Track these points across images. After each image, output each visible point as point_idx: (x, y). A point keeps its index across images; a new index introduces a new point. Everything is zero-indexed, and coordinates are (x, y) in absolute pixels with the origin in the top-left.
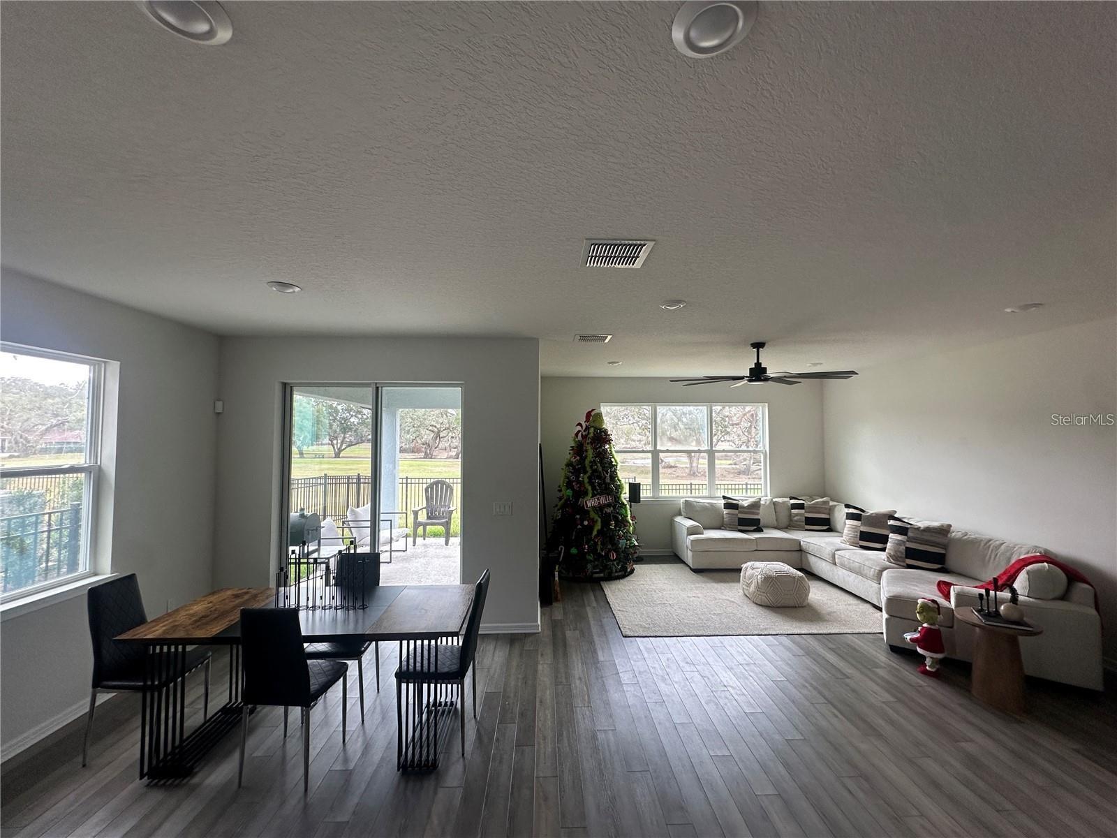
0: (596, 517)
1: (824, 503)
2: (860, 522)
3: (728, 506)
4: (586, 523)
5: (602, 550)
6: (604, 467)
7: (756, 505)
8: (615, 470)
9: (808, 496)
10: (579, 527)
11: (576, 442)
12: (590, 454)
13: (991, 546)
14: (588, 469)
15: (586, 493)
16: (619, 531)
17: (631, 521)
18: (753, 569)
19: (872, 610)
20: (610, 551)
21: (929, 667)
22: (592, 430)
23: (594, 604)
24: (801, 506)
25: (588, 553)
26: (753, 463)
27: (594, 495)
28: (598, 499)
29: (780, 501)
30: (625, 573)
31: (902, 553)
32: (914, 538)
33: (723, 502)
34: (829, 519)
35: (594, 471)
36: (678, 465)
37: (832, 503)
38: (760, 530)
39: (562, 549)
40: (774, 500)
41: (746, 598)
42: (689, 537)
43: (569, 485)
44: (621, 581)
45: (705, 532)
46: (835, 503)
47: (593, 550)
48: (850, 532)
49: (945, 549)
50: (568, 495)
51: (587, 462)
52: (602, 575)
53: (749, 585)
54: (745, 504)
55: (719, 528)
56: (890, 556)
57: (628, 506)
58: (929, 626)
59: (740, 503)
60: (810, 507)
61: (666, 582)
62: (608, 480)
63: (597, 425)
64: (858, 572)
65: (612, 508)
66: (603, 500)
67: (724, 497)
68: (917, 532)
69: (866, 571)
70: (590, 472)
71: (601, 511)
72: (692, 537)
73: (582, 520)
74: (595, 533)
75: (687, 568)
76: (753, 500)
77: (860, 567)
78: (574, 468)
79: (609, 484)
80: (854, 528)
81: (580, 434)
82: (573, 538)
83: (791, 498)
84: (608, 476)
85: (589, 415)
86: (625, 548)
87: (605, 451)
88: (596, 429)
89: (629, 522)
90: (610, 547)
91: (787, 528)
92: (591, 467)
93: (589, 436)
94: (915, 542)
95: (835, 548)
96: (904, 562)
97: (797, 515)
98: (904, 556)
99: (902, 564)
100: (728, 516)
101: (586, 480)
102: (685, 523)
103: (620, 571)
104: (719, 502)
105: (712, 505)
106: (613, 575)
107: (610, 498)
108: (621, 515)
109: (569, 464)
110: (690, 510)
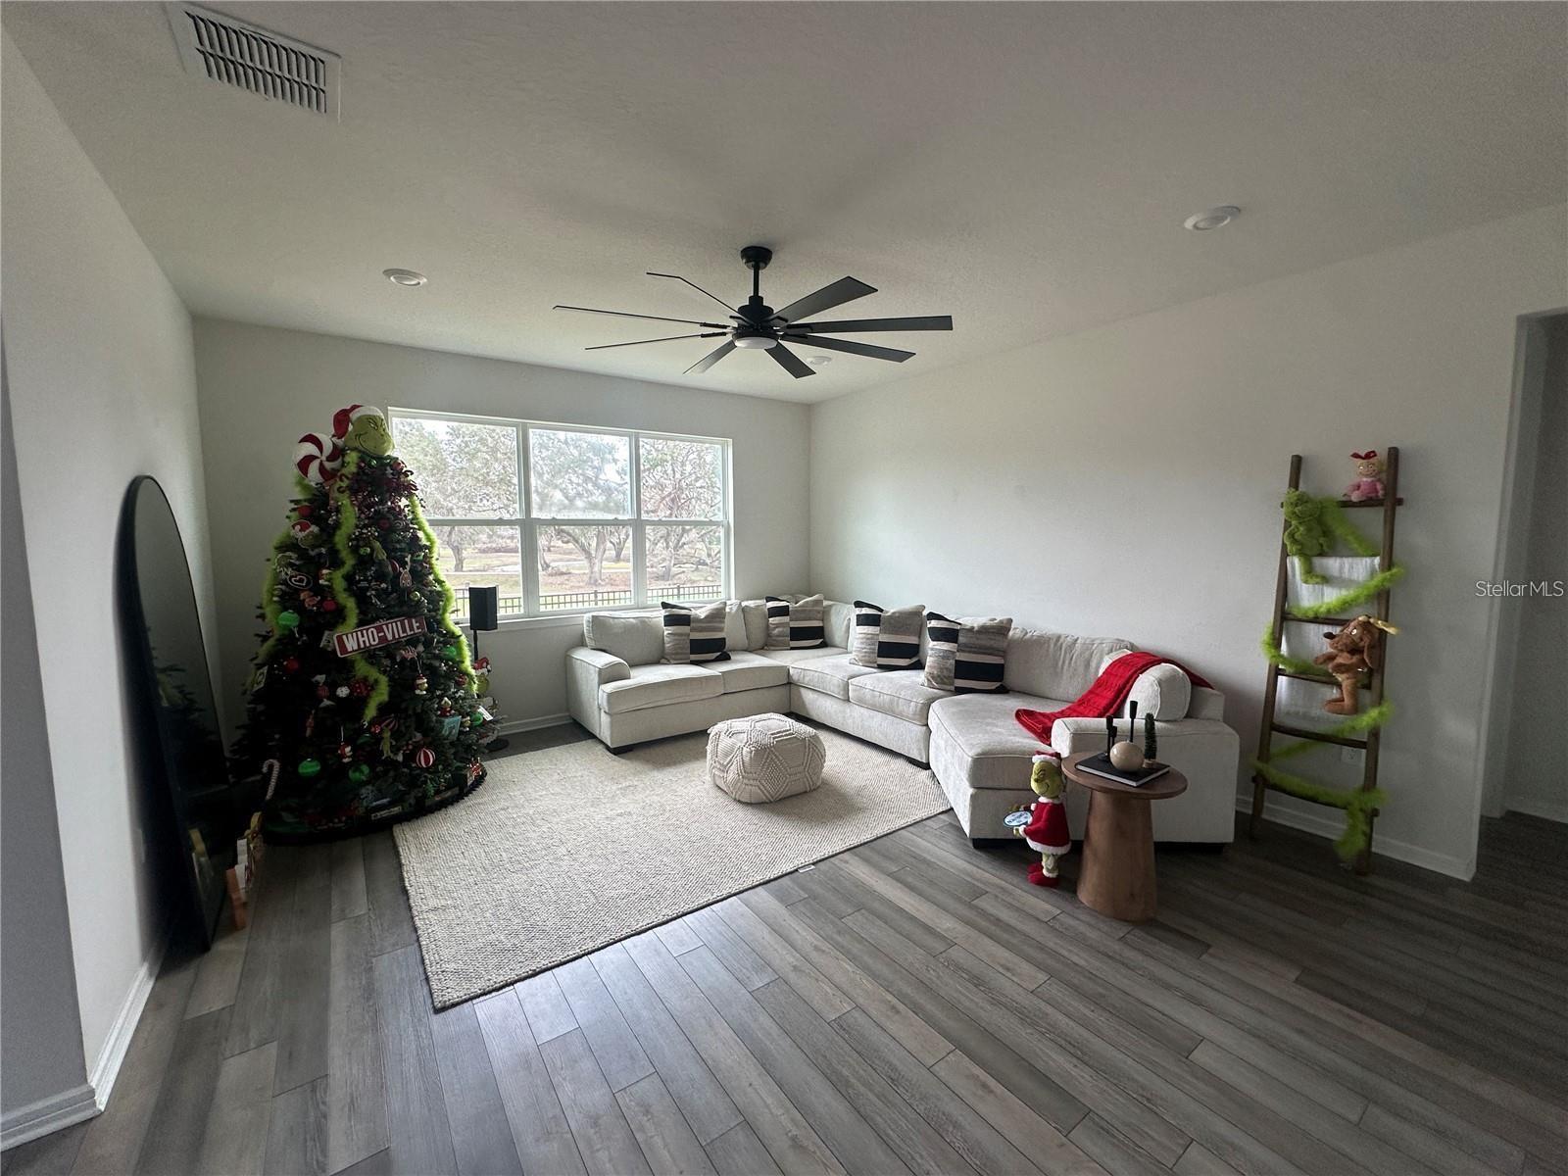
0: (374, 674)
1: (818, 602)
2: (878, 628)
3: (673, 620)
4: (343, 692)
5: (395, 750)
6: (395, 550)
7: (718, 615)
8: (427, 559)
9: (791, 595)
10: (326, 702)
11: (306, 488)
12: (349, 516)
13: (1064, 645)
14: (345, 554)
15: (338, 616)
16: (441, 698)
17: (473, 672)
18: (730, 734)
19: (911, 769)
20: (417, 747)
21: (1048, 870)
22: (352, 457)
23: (361, 907)
24: (782, 611)
25: (355, 764)
26: (675, 565)
27: (361, 623)
28: (379, 629)
29: (752, 606)
30: (461, 790)
31: (950, 671)
32: (965, 645)
33: (663, 613)
34: (821, 629)
35: (364, 562)
36: (572, 571)
37: (825, 603)
38: (725, 658)
39: (271, 767)
40: (744, 604)
41: (719, 794)
42: (603, 687)
43: (288, 599)
44: (452, 811)
45: (634, 672)
46: (831, 603)
47: (369, 753)
48: (863, 646)
49: (1004, 657)
50: (286, 627)
51: (340, 538)
52: (396, 810)
53: (725, 769)
54: (702, 613)
55: (657, 662)
56: (932, 677)
57: (463, 639)
58: (1050, 801)
59: (693, 612)
60: (796, 611)
61: (558, 790)
62: (406, 580)
63: (369, 446)
64: (888, 710)
65: (421, 648)
66: (393, 630)
67: (665, 605)
68: (970, 634)
69: (902, 707)
70: (350, 562)
71: (391, 656)
72: (610, 687)
73: (333, 686)
74: (371, 712)
75: (601, 747)
76: (713, 606)
77: (891, 702)
78: (302, 553)
79: (410, 591)
80: (870, 638)
81: (314, 467)
82: (308, 732)
83: (769, 599)
84: (405, 573)
85: (342, 419)
86: (461, 733)
87: (398, 513)
88: (364, 456)
89: (469, 675)
90: (419, 736)
91: (763, 649)
92: (355, 550)
93: (345, 471)
94: (969, 652)
95: (847, 675)
96: (952, 684)
97: (778, 626)
98: (953, 675)
99: (948, 688)
100: (672, 637)
101: (339, 584)
102: (591, 660)
103: (448, 788)
104: (655, 614)
105: (643, 621)
106: (428, 803)
107: (415, 625)
108: (446, 660)
109: (288, 546)
110: (603, 634)
